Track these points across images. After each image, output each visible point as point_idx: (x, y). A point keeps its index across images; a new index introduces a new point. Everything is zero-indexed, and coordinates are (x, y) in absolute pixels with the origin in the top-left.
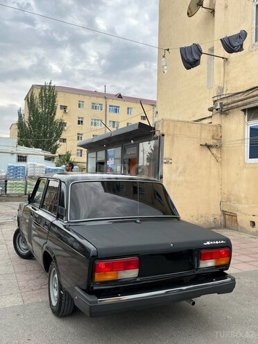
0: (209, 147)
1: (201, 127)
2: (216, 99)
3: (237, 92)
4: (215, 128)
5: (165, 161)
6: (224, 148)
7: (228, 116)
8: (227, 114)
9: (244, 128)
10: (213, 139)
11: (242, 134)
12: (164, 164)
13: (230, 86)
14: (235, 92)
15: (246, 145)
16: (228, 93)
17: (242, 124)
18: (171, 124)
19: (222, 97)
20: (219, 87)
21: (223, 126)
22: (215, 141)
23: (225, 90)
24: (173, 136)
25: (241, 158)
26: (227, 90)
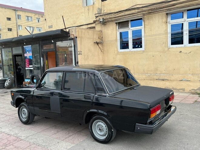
0: (97, 43)
1: (93, 32)
2: (97, 15)
3: (111, 12)
4: (99, 33)
5: (79, 53)
6: (105, 44)
7: (106, 26)
8: (105, 25)
9: (116, 33)
10: (99, 39)
11: (115, 36)
12: (78, 55)
13: (106, 8)
14: (109, 12)
15: (118, 42)
16: (105, 12)
17: (115, 30)
18: (80, 31)
19: (101, 14)
20: (99, 8)
21: (103, 31)
22: (99, 40)
23: (103, 10)
24: (81, 38)
25: (116, 49)
26: (104, 10)
